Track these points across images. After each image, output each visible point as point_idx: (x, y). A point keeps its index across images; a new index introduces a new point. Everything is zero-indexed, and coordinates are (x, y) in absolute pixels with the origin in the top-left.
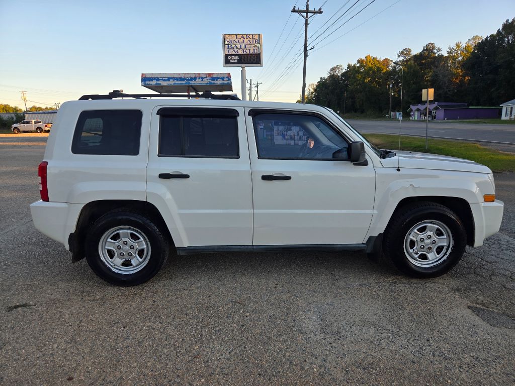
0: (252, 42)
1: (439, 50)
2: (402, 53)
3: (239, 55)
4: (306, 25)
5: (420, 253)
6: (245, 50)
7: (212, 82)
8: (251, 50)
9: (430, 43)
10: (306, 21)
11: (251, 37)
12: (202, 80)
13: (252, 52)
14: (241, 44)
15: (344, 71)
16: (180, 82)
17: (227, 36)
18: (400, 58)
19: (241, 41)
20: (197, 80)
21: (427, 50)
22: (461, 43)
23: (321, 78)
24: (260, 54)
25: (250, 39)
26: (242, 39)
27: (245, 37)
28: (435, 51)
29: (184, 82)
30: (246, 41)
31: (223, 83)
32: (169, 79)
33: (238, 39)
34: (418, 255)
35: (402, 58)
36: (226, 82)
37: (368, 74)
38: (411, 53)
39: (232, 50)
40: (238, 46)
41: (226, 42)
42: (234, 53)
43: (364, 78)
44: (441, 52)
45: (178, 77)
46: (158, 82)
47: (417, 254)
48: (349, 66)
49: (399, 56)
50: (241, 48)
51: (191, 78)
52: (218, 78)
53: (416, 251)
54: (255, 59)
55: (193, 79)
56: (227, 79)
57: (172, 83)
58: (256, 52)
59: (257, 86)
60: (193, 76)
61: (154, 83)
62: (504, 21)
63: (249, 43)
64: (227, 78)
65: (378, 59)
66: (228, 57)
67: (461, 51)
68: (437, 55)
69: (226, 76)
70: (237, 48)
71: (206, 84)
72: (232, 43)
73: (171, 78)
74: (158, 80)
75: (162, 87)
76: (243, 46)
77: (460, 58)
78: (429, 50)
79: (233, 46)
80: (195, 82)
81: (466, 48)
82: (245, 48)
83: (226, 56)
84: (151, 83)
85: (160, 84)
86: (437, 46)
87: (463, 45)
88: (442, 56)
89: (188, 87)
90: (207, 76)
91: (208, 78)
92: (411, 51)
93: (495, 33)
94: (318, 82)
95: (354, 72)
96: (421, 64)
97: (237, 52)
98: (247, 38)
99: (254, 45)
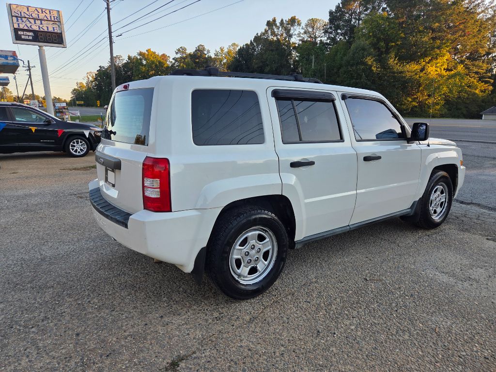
0: (49, 18)
1: (208, 51)
2: (179, 50)
3: (34, 32)
4: (108, 9)
5: (434, 209)
6: (41, 26)
8: (50, 27)
9: (201, 45)
10: (108, 5)
11: (48, 12)
13: (51, 29)
14: (35, 19)
15: (125, 61)
17: (14, 7)
18: (178, 55)
19: (35, 16)
21: (198, 50)
22: (224, 48)
23: (100, 67)
24: (61, 33)
25: (47, 15)
26: (36, 12)
27: (40, 11)
28: (206, 52)
30: (42, 16)
31: (8, 63)
33: (31, 13)
35: (179, 56)
36: (11, 62)
37: (151, 67)
38: (187, 52)
39: (24, 24)
40: (32, 21)
41: (14, 14)
42: (26, 28)
43: (148, 70)
44: (210, 54)
48: (129, 58)
49: (177, 53)
50: (35, 23)
54: (57, 39)
56: (12, 58)
58: (56, 31)
62: (255, 34)
63: (46, 19)
64: (11, 56)
65: (157, 53)
66: (19, 33)
67: (225, 54)
68: (207, 56)
69: (11, 54)
70: (31, 23)
72: (23, 15)
76: (38, 22)
77: (225, 61)
78: (200, 50)
79: (24, 19)
81: (229, 52)
82: (41, 24)
83: (16, 31)
86: (207, 48)
87: (226, 50)
88: (210, 57)
92: (186, 50)
93: (249, 43)
94: (98, 71)
95: (137, 64)
96: (195, 63)
97: (31, 26)
98: (42, 13)
99: (53, 22)
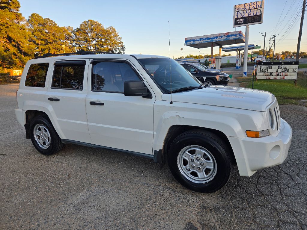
0: (255, 7)
3: (245, 18)
5: (192, 170)
7: (228, 38)
8: (255, 13)
11: (255, 4)
12: (221, 38)
13: (255, 14)
14: (247, 10)
16: (207, 41)
17: (237, 6)
19: (247, 8)
20: (218, 38)
24: (261, 15)
25: (254, 6)
26: (249, 6)
27: (251, 4)
29: (209, 40)
30: (251, 7)
31: (236, 38)
32: (201, 39)
33: (245, 7)
34: (190, 172)
36: (237, 37)
39: (240, 15)
40: (245, 12)
41: (237, 10)
42: (241, 17)
45: (206, 37)
46: (194, 42)
47: (189, 170)
50: (247, 12)
51: (214, 37)
52: (232, 35)
53: (188, 168)
54: (258, 19)
55: (216, 38)
56: (239, 35)
57: (202, 41)
58: (258, 14)
59: (275, 37)
60: (215, 36)
61: (191, 43)
63: (253, 8)
64: (239, 34)
66: (237, 21)
70: (244, 13)
71: (224, 40)
72: (241, 10)
73: (202, 39)
74: (194, 40)
75: (197, 44)
76: (248, 11)
79: (241, 12)
80: (217, 40)
82: (250, 12)
83: (236, 20)
84: (190, 43)
85: (195, 43)
89: (212, 43)
90: (225, 34)
91: (225, 36)
97: (244, 15)
98: (252, 5)
99: (257, 9)
